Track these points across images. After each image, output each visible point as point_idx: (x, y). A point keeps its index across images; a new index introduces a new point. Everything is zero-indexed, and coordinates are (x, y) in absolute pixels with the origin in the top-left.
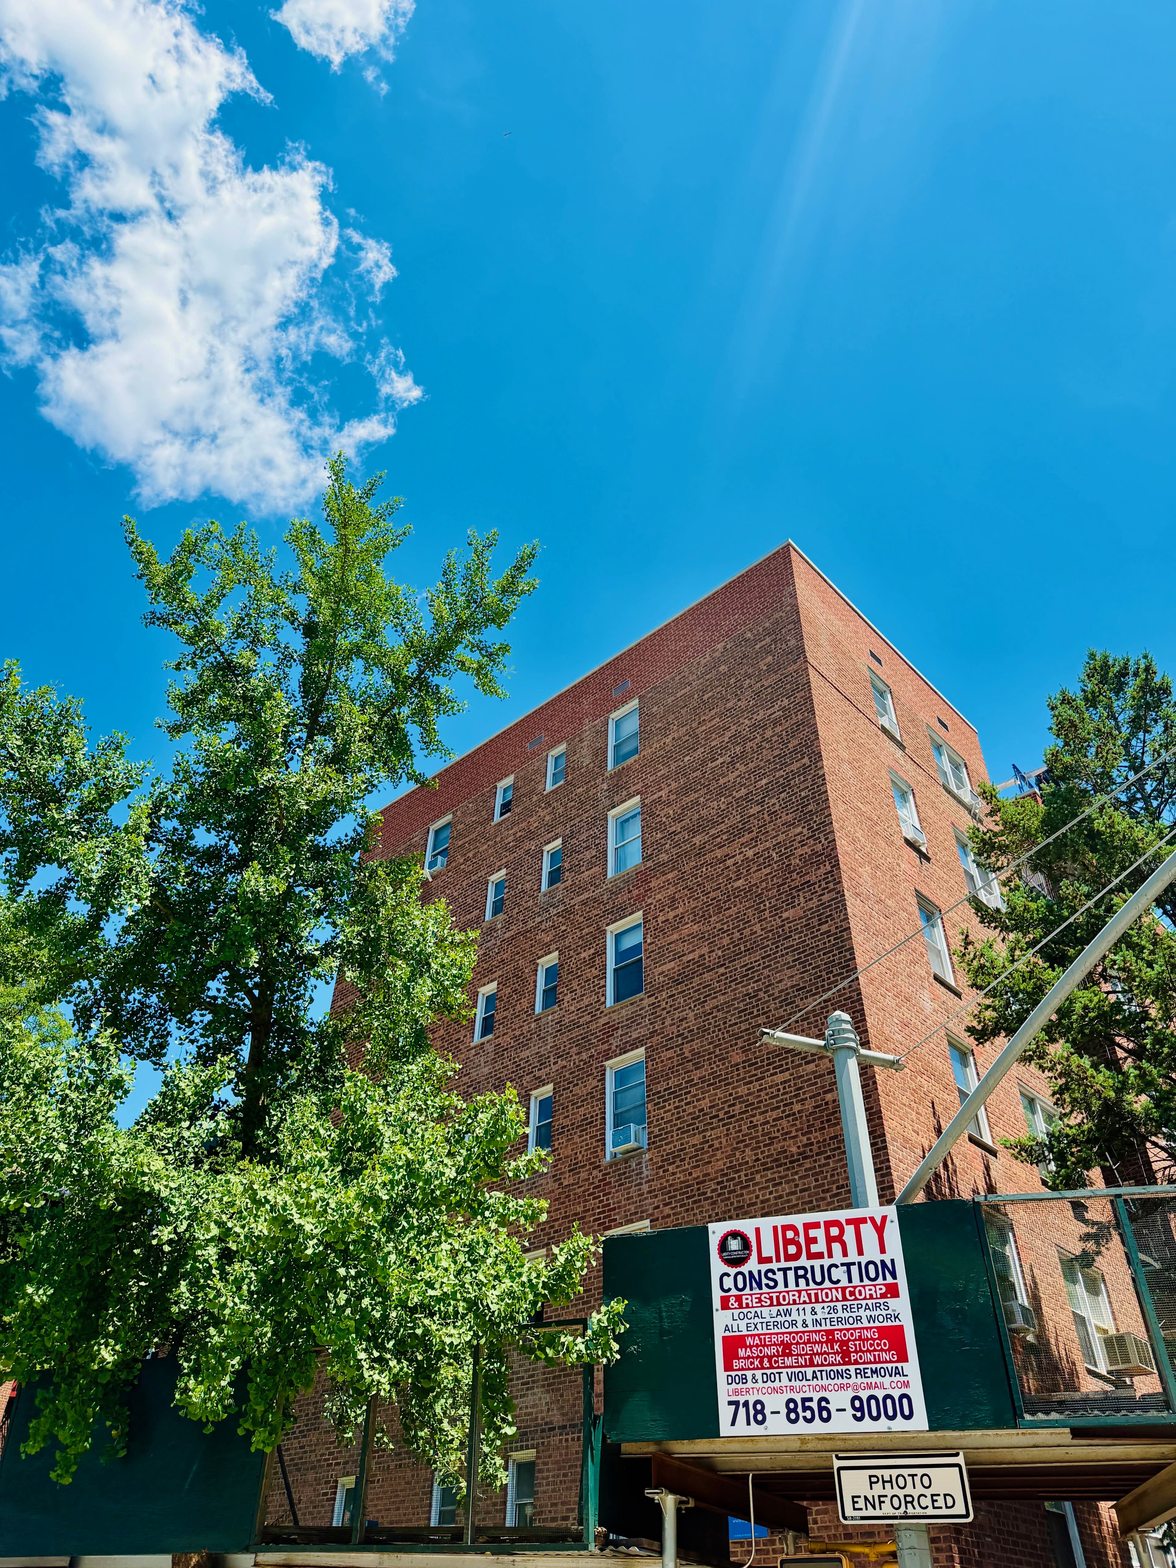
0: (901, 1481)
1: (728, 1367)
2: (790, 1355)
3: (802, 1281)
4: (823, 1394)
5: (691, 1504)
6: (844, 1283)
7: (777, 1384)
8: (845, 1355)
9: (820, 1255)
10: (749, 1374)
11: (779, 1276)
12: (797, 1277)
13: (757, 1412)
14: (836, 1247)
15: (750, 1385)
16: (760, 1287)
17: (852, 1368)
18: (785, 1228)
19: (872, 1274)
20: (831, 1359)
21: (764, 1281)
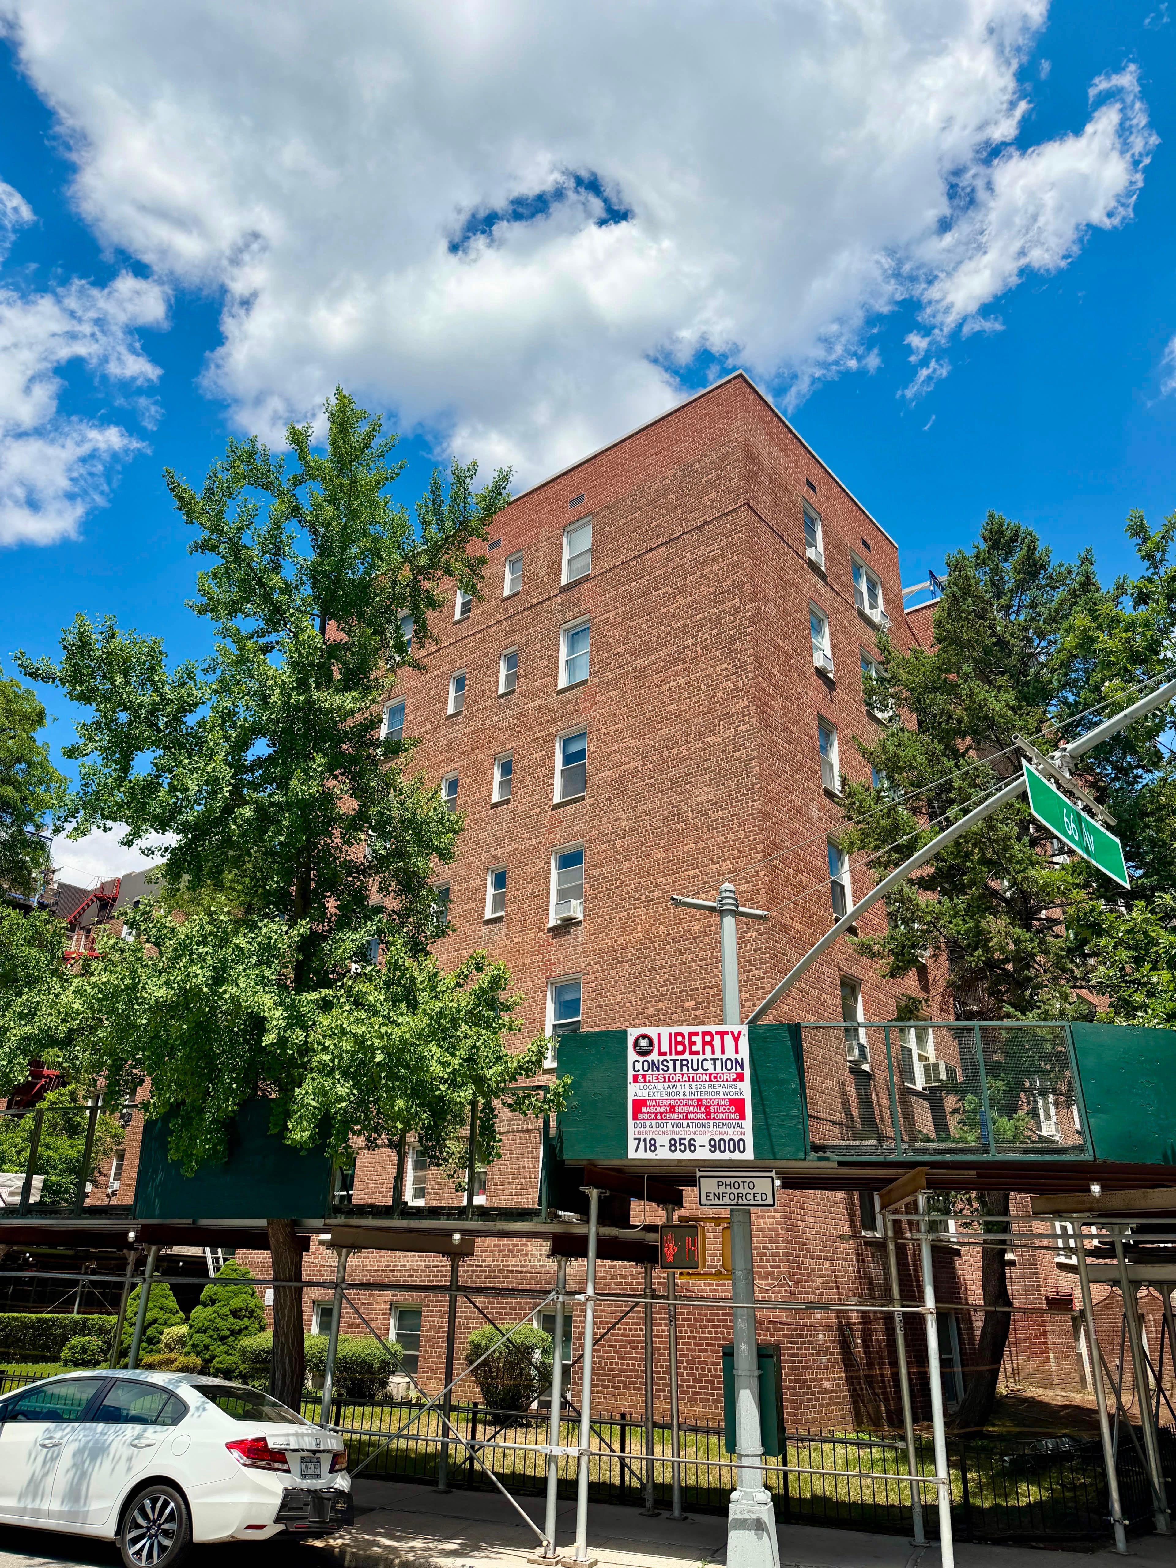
0: (736, 1185)
1: (635, 1117)
2: (674, 1112)
3: (685, 1068)
4: (692, 1136)
5: (608, 1194)
6: (711, 1070)
7: (665, 1129)
8: (708, 1114)
9: (697, 1053)
10: (648, 1122)
11: (671, 1064)
12: (682, 1065)
13: (651, 1145)
14: (708, 1048)
15: (648, 1129)
16: (658, 1069)
17: (711, 1122)
18: (677, 1034)
19: (729, 1067)
20: (699, 1116)
21: (661, 1066)
